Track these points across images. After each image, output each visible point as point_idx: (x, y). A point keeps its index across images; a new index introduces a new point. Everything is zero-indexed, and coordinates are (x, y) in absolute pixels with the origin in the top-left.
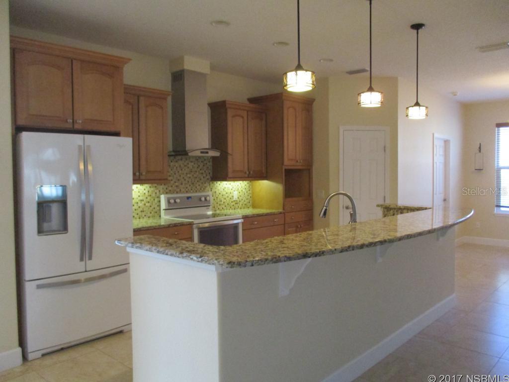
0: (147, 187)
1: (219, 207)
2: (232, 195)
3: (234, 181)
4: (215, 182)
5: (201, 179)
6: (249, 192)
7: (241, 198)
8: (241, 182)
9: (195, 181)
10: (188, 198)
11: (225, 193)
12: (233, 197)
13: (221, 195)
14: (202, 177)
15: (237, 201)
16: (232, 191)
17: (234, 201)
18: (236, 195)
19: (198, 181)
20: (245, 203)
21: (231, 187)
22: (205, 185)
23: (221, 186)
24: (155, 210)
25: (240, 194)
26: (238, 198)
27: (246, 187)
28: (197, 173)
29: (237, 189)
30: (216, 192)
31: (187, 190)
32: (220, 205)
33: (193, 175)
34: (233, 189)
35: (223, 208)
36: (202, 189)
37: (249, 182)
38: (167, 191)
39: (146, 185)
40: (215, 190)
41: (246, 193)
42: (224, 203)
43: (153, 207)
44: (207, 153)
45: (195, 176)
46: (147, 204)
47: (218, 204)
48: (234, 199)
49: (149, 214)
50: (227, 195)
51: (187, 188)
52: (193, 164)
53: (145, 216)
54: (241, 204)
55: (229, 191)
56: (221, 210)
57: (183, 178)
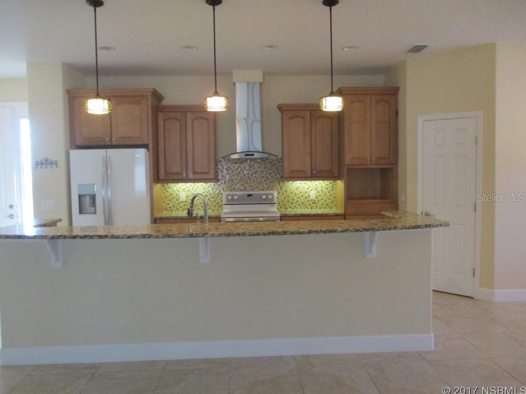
0: (211, 185)
1: (291, 205)
2: (308, 194)
3: (311, 180)
4: (286, 182)
5: (268, 179)
6: (331, 192)
7: (320, 198)
8: (321, 182)
9: (261, 180)
10: (249, 195)
11: (298, 192)
12: (309, 196)
13: (293, 194)
14: (270, 177)
15: (314, 200)
16: (307, 191)
17: (311, 200)
18: (313, 194)
19: (265, 181)
20: (327, 203)
21: (306, 187)
22: (274, 184)
23: (293, 185)
24: (219, 204)
25: (319, 194)
26: (316, 198)
27: (327, 187)
28: (265, 173)
29: (315, 189)
30: (286, 191)
31: (252, 188)
32: (292, 203)
33: (259, 175)
34: (310, 189)
35: (295, 207)
36: (270, 188)
37: (332, 181)
38: (231, 189)
39: (210, 183)
40: (286, 189)
41: (327, 192)
42: (297, 201)
43: (216, 202)
44: (253, 155)
45: (261, 175)
46: (211, 199)
47: (290, 203)
48: (311, 199)
49: (213, 208)
50: (301, 194)
51: (252, 186)
52: (259, 165)
53: (209, 208)
54: (320, 204)
55: (304, 191)
56: (293, 208)
57: (249, 177)
